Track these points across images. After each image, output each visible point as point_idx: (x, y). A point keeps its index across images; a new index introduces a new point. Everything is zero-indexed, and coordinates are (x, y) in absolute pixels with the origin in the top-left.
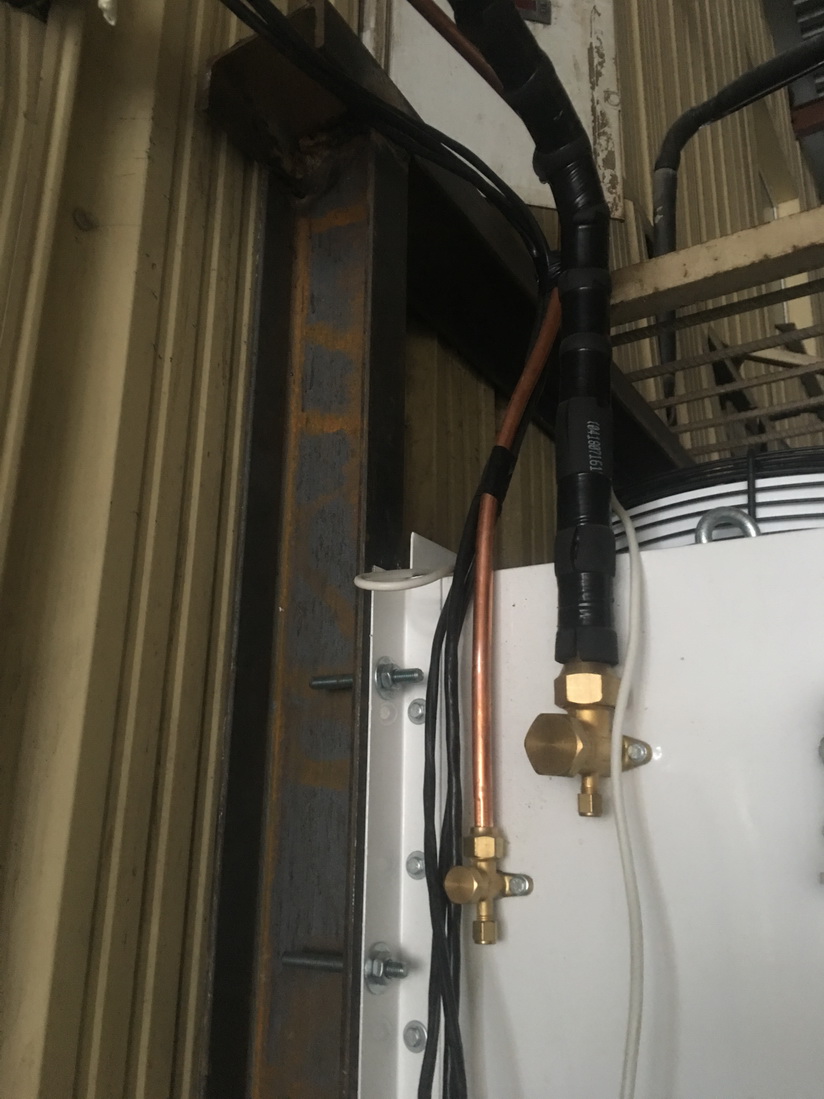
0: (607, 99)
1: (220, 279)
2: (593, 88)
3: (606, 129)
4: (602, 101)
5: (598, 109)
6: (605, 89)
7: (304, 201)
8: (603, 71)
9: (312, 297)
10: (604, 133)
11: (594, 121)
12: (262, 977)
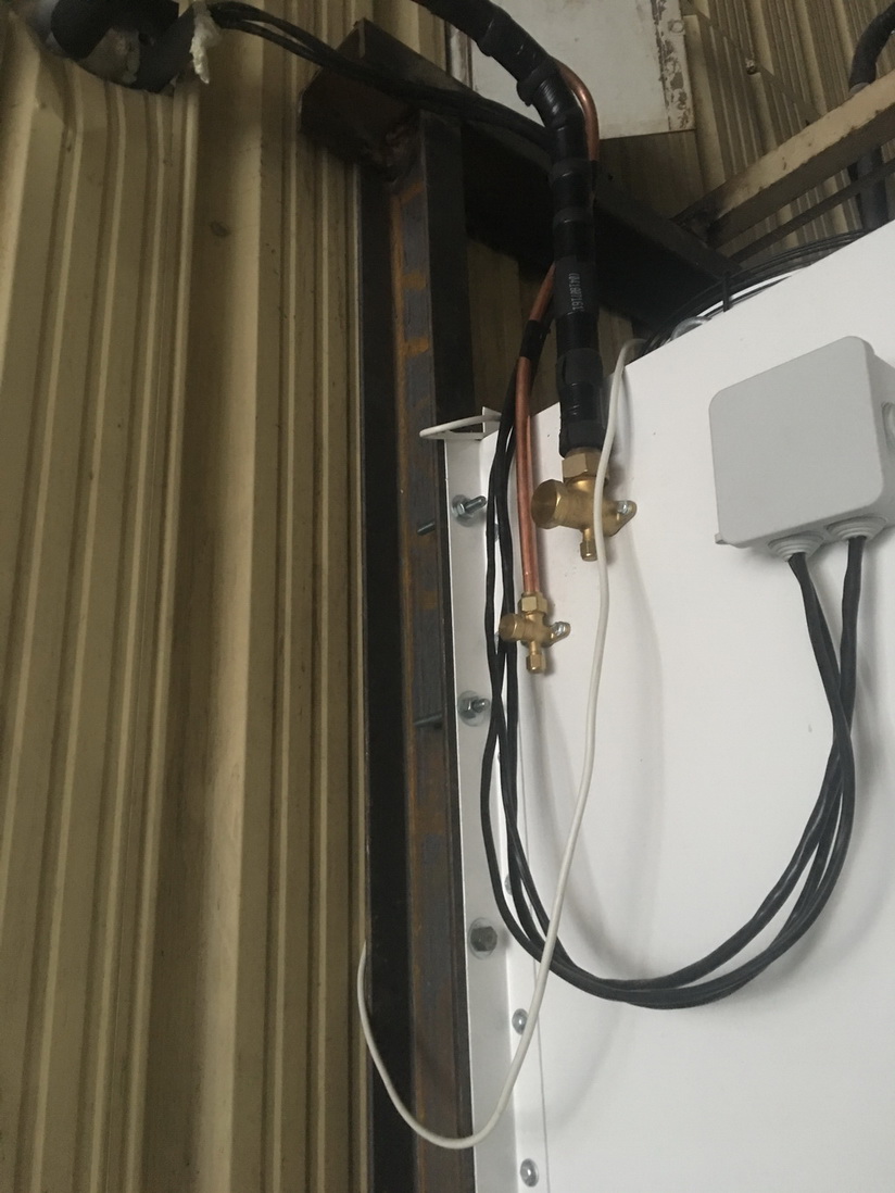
0: (670, 29)
1: (330, 255)
2: (656, 23)
3: (672, 55)
4: (666, 30)
5: (663, 39)
6: (669, 20)
7: (394, 183)
8: (665, 5)
9: (405, 255)
10: (670, 59)
11: (660, 51)
12: (410, 749)
